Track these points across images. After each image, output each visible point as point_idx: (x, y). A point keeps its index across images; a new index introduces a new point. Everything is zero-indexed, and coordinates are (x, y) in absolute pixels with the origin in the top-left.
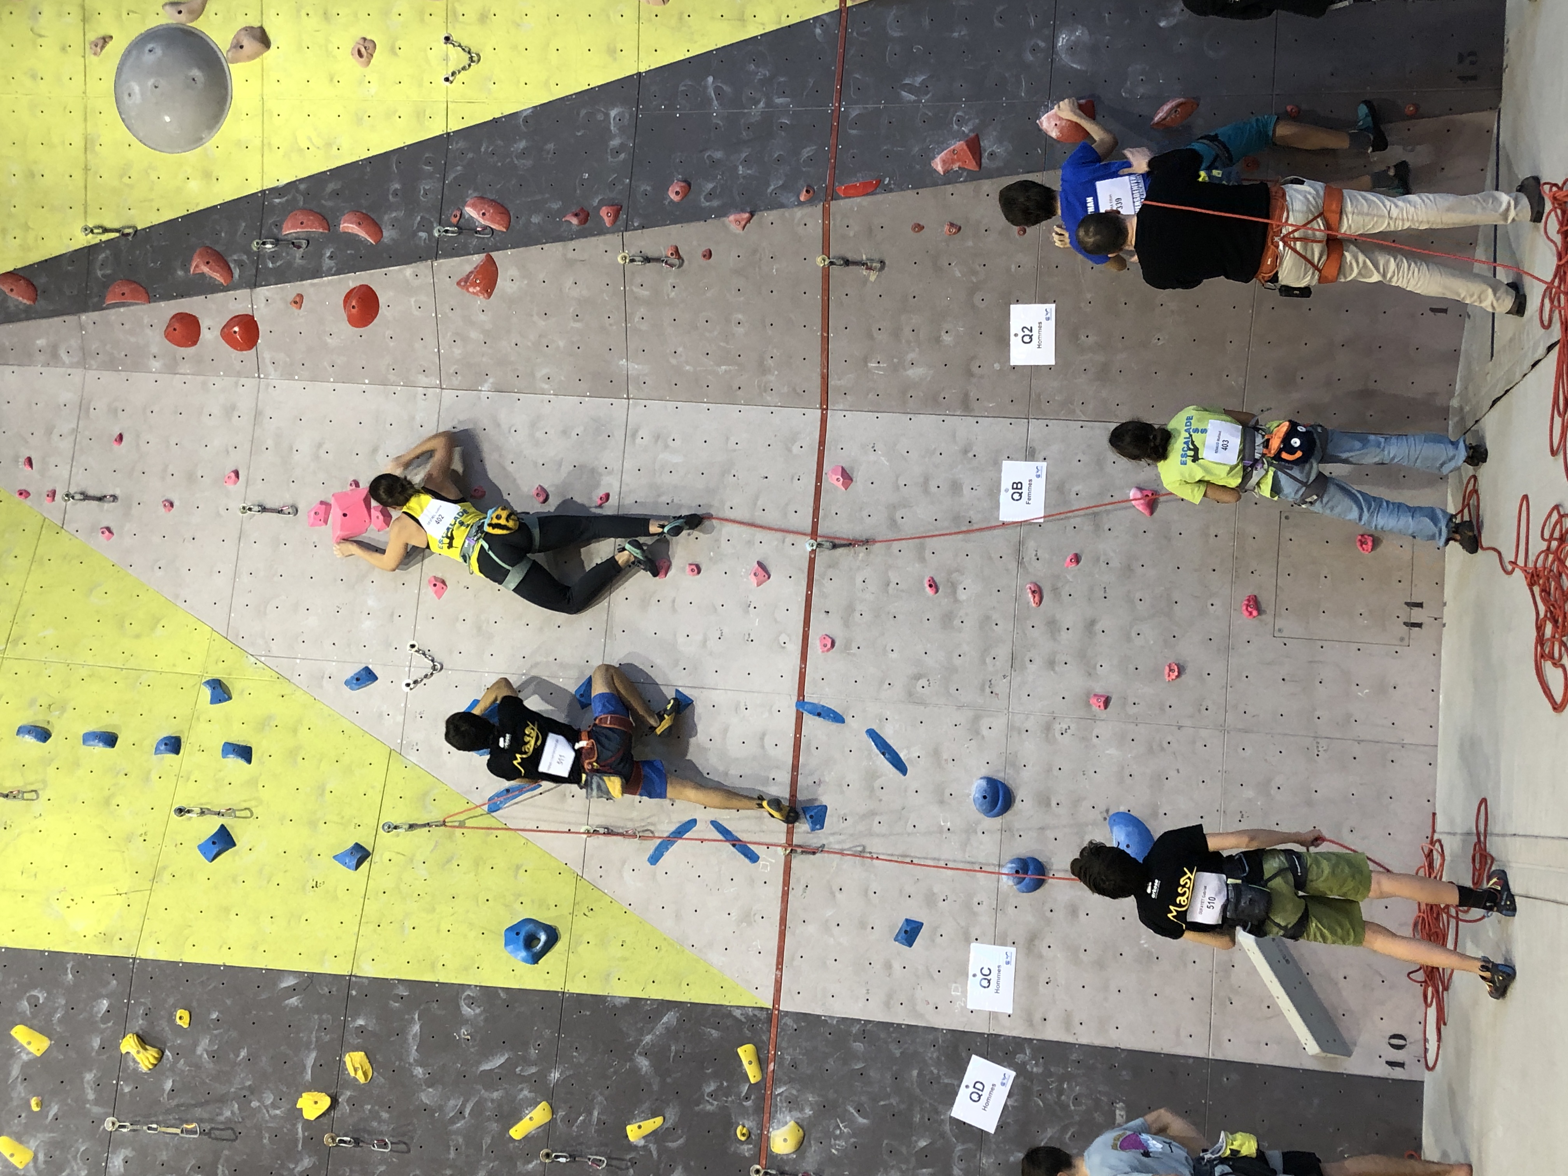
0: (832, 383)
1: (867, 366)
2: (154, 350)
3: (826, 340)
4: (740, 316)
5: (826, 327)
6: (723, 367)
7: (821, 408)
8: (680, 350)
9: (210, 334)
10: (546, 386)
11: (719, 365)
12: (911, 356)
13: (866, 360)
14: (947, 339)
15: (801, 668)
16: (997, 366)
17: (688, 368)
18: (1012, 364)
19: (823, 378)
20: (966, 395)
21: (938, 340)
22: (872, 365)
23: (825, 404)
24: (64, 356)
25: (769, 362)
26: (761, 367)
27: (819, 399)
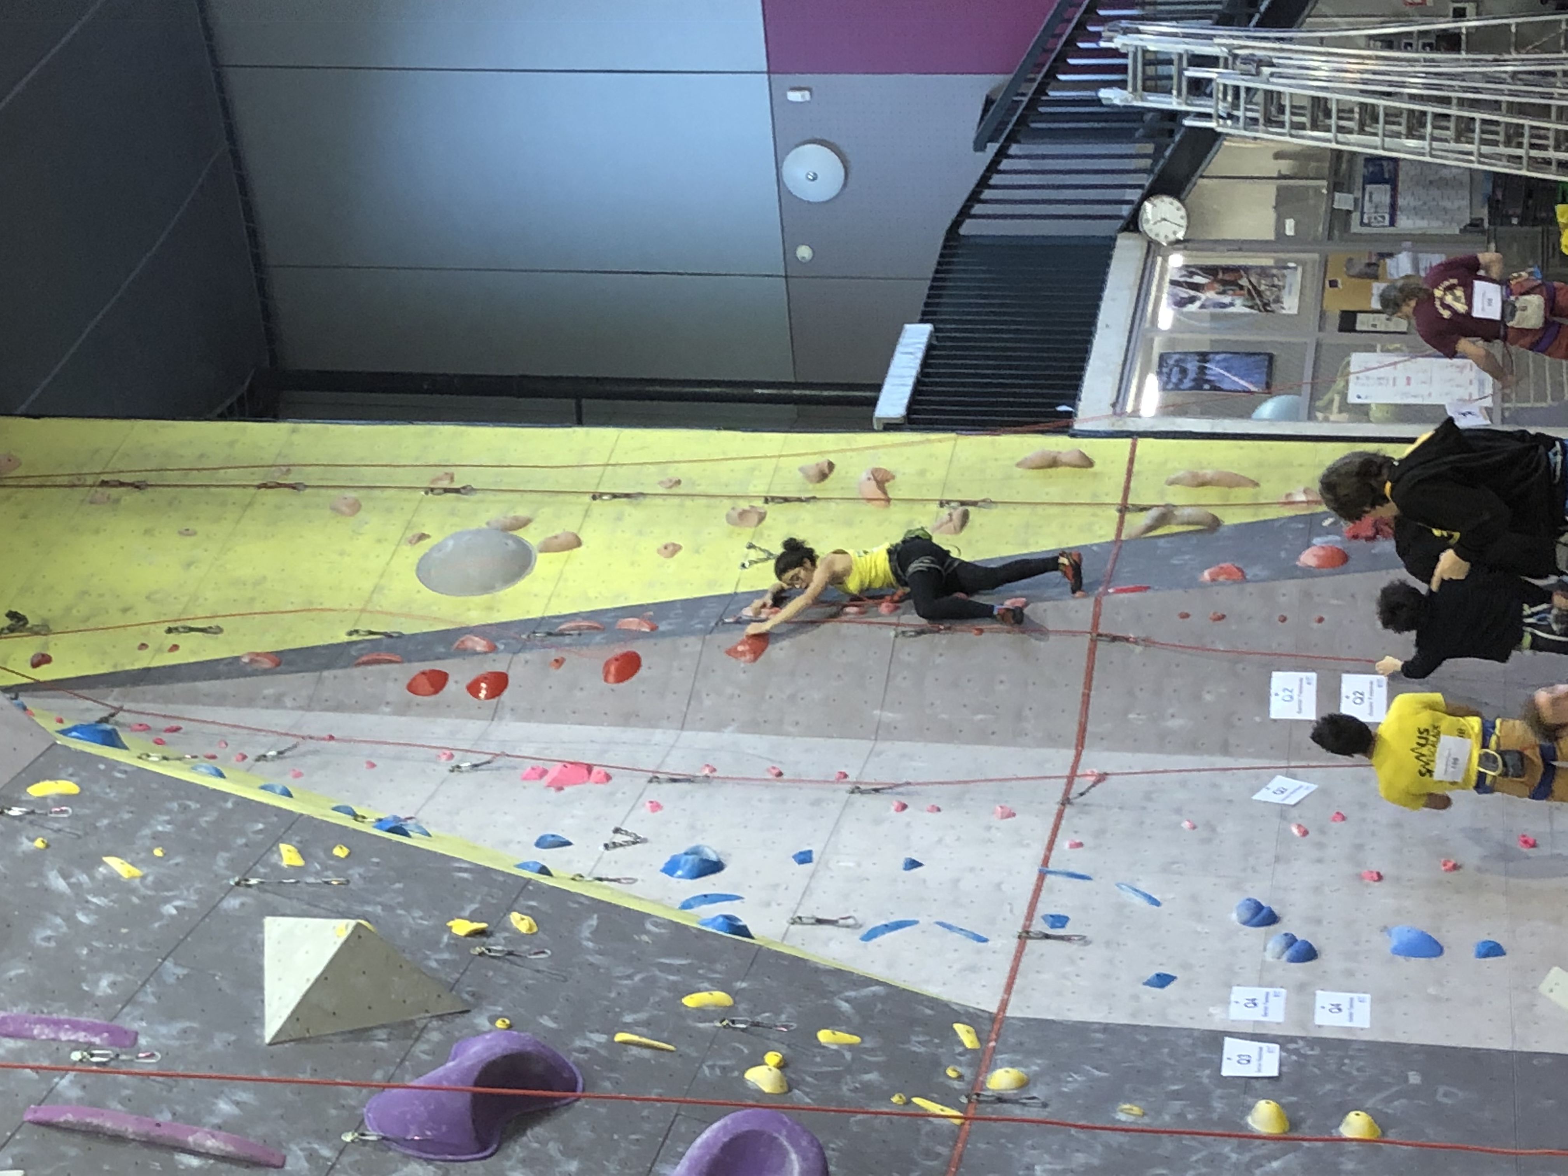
0: (1089, 728)
1: (1126, 717)
2: (390, 698)
3: (1086, 698)
4: (1003, 678)
5: (1088, 684)
6: (980, 717)
7: (1077, 749)
8: (938, 702)
9: (455, 687)
10: (791, 729)
11: (976, 714)
12: (1171, 711)
13: (1126, 712)
14: (1208, 697)
15: (1045, 855)
16: (1257, 719)
17: (944, 716)
18: (1273, 716)
19: (1080, 724)
20: (1226, 741)
21: (1199, 698)
22: (1131, 716)
23: (1080, 744)
24: (288, 702)
25: (1027, 712)
26: (1019, 716)
27: (1074, 741)
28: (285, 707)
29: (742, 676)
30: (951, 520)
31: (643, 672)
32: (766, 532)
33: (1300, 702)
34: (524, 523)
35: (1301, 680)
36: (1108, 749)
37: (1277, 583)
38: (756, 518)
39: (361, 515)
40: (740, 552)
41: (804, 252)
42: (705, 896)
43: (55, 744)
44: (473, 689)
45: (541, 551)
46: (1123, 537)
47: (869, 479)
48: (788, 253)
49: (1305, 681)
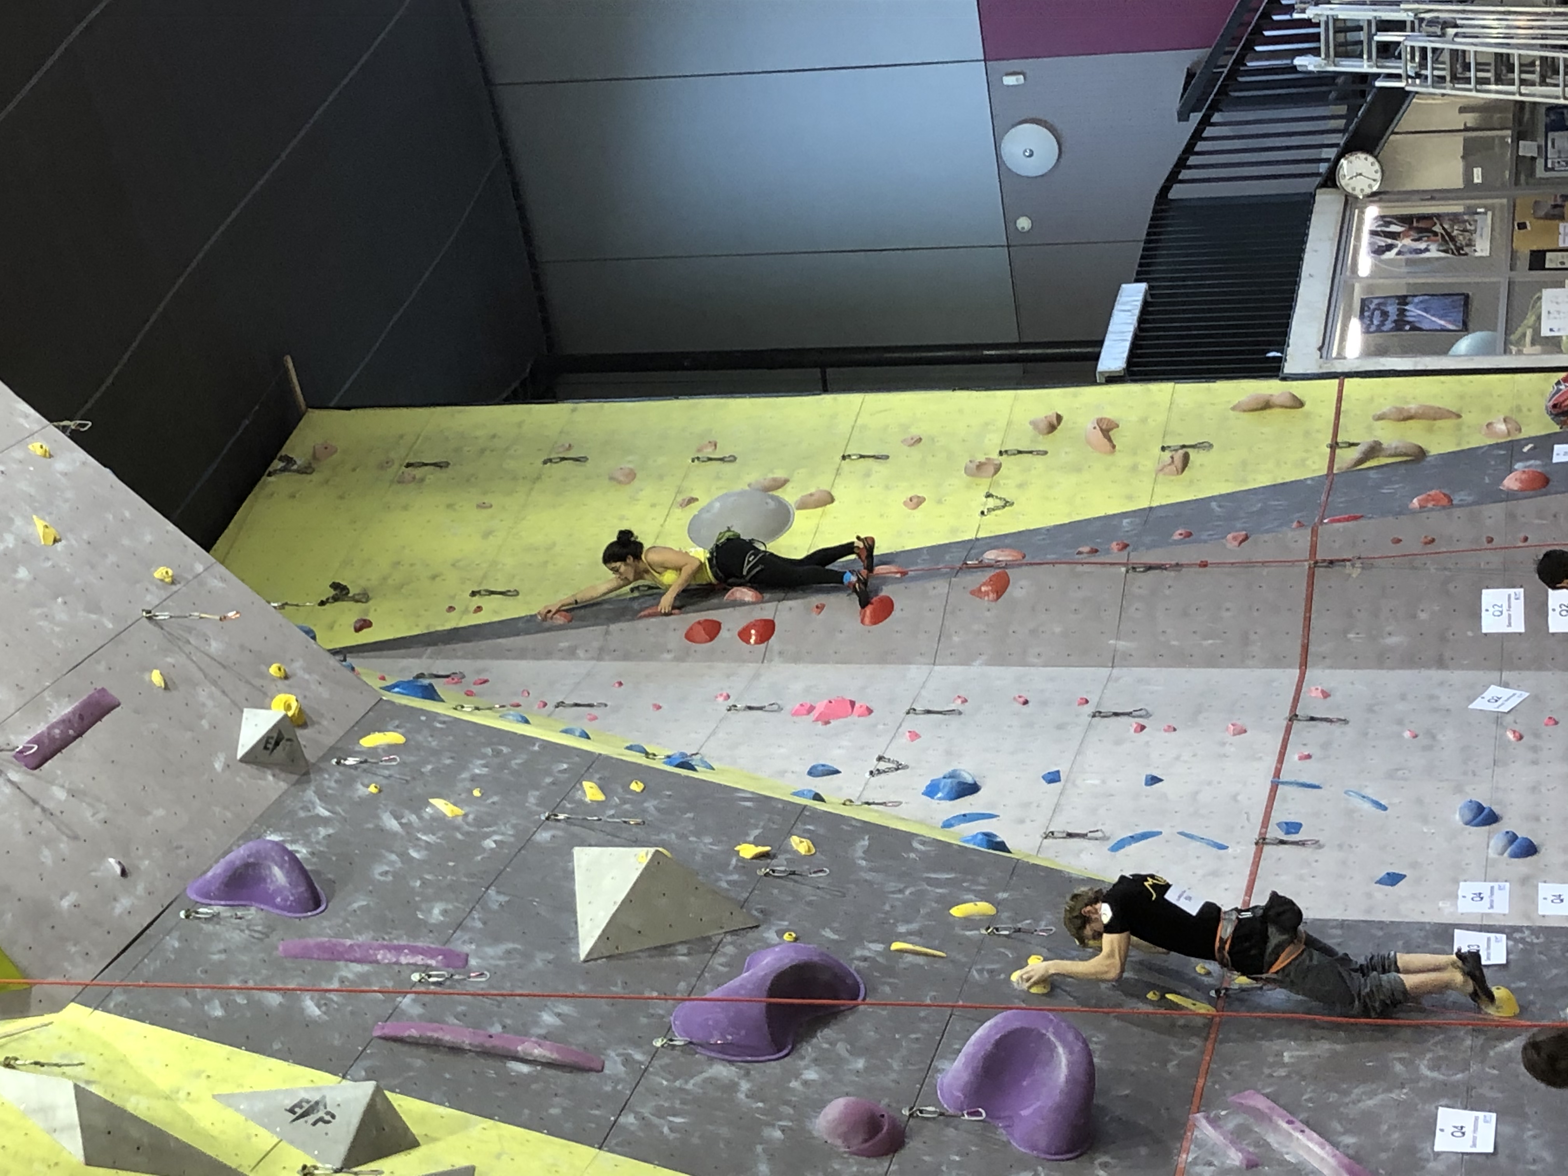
0: (1312, 649)
1: (1346, 636)
2: (669, 647)
3: (1308, 620)
4: (1228, 605)
5: (1309, 609)
6: (1209, 642)
7: (1300, 668)
8: (1169, 630)
9: (728, 633)
10: (1036, 661)
11: (1205, 639)
12: (1389, 629)
13: (1345, 632)
14: (1423, 616)
15: (1276, 768)
16: (1470, 634)
17: (1176, 643)
18: (1484, 631)
19: (1303, 646)
20: (1441, 655)
21: (1414, 616)
22: (1351, 636)
23: (1304, 665)
24: (580, 653)
25: (1253, 637)
26: (1245, 640)
27: (1298, 661)
28: (579, 658)
29: (988, 614)
30: (1173, 462)
31: (896, 613)
32: (1002, 482)
33: (1510, 616)
34: (782, 484)
35: (1509, 596)
36: (1331, 667)
37: (1484, 507)
38: (992, 470)
39: (636, 483)
40: (979, 501)
41: (1024, 223)
42: (964, 815)
43: (381, 699)
44: (744, 635)
45: (799, 508)
46: (1335, 471)
47: (1095, 428)
48: (1009, 222)
49: (1513, 596)
